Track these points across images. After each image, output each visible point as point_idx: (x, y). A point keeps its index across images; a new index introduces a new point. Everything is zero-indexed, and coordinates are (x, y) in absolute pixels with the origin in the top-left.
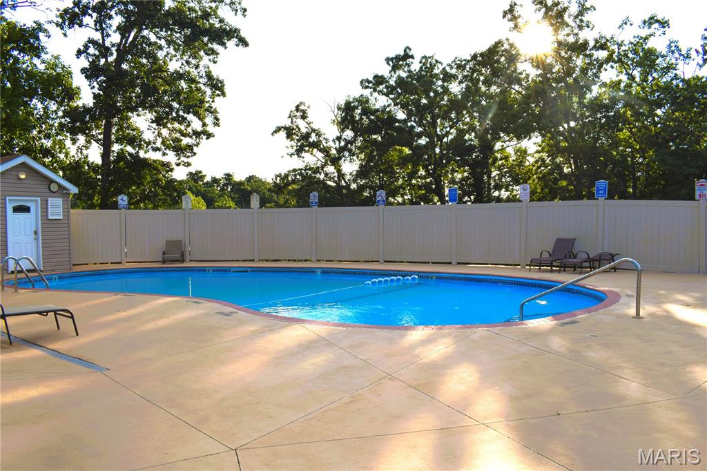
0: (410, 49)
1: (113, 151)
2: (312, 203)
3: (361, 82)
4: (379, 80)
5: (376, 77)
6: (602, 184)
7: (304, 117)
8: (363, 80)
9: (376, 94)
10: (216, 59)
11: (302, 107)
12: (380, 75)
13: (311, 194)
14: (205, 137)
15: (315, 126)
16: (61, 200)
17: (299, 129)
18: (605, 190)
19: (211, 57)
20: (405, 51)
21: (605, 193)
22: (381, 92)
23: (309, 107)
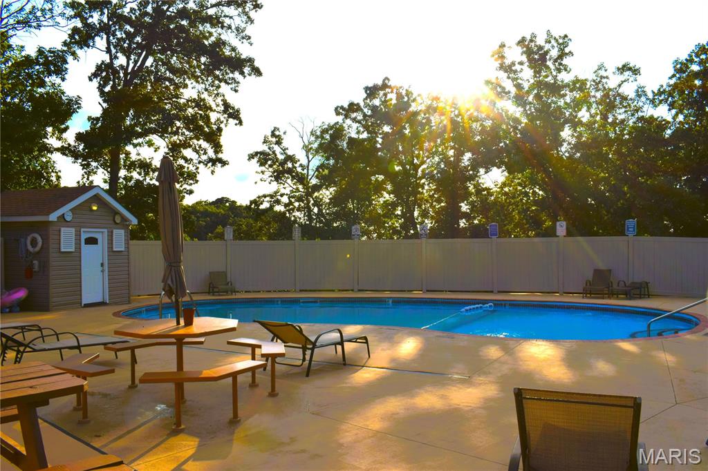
0: (389, 80)
1: (120, 177)
2: (354, 235)
3: (336, 109)
4: (353, 107)
5: (351, 105)
6: (631, 223)
7: (279, 143)
8: (338, 107)
9: (348, 122)
10: (237, 88)
11: (277, 133)
12: (356, 102)
13: (353, 227)
14: (219, 165)
15: (290, 153)
16: (123, 231)
17: (276, 155)
18: (634, 228)
19: (233, 86)
20: (384, 81)
21: (634, 230)
22: (354, 120)
23: (285, 133)
